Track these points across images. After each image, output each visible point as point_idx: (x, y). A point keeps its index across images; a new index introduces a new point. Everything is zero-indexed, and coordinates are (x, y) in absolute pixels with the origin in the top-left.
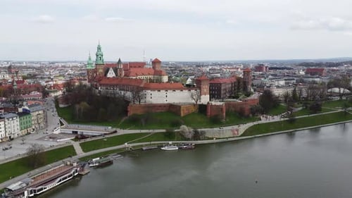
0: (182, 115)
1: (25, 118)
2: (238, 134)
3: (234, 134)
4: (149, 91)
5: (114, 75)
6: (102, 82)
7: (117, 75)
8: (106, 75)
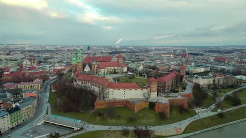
0: (136, 111)
1: (15, 114)
2: (181, 131)
3: (178, 132)
4: (112, 89)
5: (89, 69)
6: (79, 78)
7: (91, 69)
8: (83, 69)
